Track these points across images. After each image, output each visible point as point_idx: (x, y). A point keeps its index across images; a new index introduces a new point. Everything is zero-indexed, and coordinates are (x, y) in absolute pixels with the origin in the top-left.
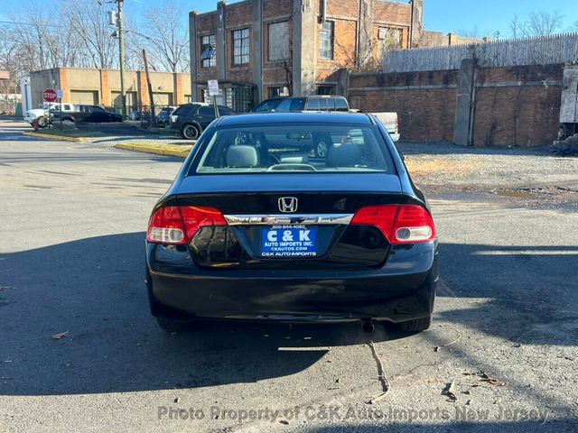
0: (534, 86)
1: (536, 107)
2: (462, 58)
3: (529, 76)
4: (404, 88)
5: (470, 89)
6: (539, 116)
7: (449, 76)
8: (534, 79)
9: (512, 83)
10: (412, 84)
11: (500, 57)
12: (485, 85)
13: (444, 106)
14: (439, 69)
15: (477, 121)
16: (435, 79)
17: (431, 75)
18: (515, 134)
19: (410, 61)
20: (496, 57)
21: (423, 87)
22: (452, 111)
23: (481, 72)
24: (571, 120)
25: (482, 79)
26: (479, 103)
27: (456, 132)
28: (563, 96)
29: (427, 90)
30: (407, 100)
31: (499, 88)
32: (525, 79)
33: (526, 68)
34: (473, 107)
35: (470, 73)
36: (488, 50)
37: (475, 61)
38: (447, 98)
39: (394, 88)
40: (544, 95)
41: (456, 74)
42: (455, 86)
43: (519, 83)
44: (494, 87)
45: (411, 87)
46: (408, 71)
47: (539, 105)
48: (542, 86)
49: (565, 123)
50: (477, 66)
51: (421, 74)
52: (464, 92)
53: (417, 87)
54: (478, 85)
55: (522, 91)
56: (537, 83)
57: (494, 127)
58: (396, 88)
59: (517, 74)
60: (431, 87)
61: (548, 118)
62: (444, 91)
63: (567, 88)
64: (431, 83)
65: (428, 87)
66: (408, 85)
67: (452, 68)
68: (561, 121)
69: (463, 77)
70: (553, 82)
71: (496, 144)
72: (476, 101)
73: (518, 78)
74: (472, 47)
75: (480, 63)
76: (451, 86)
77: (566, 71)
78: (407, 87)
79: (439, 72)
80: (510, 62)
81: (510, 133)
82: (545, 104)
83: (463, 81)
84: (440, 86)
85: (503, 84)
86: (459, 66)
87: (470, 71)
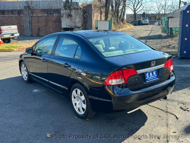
1: (52, 23)
2: (24, 6)
3: (49, 13)
4: (2, 16)
5: (28, 16)
6: (54, 26)
7: (20, 12)
8: (51, 13)
9: (44, 15)
10: (5, 14)
11: (38, 6)
12: (34, 15)
13: (19, 22)
14: (15, 9)
15: (33, 28)
16: (14, 13)
17: (12, 11)
18: (47, 32)
19: (3, 6)
20: (36, 6)
21: (10, 15)
22: (23, 24)
23: (32, 11)
24: (65, 27)
25: (32, 13)
26: (32, 21)
27: (25, 32)
28: (62, 19)
29: (12, 17)
30: (3, 20)
31: (39, 16)
32: (47, 13)
33: (47, 10)
34: (30, 23)
35: (28, 11)
36: (33, 3)
37: (29, 7)
38: (20, 20)
40: (55, 19)
41: (22, 11)
42: (23, 15)
43: (46, 15)
44: (37, 16)
45: (4, 15)
46: (2, 9)
47: (53, 22)
48: (53, 16)
49: (64, 28)
50: (30, 9)
51: (8, 11)
52: (26, 18)
53: (7, 15)
54: (31, 15)
55: (47, 17)
56: (52, 15)
57: (39, 30)
59: (45, 12)
60: (13, 15)
61: (57, 26)
62: (18, 17)
63: (63, 17)
64: (13, 14)
67: (20, 9)
68: (62, 27)
69: (26, 12)
70: (57, 15)
71: (40, 35)
72: (31, 21)
73: (45, 13)
74: (27, 2)
75: (31, 7)
76: (21, 15)
77: (62, 11)
78: (3, 15)
79: (15, 10)
80: (41, 8)
81: (45, 31)
82: (55, 22)
83: (26, 14)
84: (17, 15)
85: (40, 15)
86: (23, 8)
87: (28, 10)
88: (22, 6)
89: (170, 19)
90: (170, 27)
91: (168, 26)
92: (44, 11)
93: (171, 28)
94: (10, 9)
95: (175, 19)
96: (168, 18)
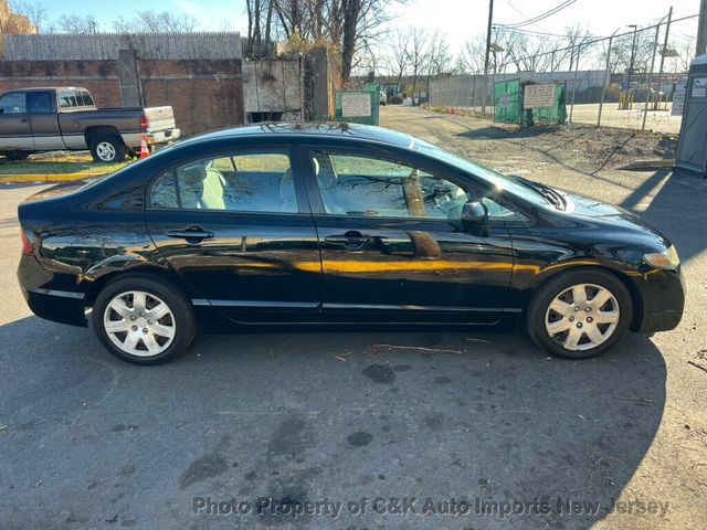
0: (206, 79)
1: (211, 99)
2: (118, 49)
3: (200, 70)
4: (45, 79)
5: (135, 80)
6: (215, 107)
7: (105, 67)
8: (206, 73)
9: (184, 76)
10: (56, 74)
11: (163, 50)
12: (151, 78)
13: (105, 99)
14: (89, 58)
16: (87, 70)
17: (80, 65)
19: (47, 49)
20: (158, 49)
21: (72, 78)
23: (145, 65)
24: (256, 110)
25: (147, 71)
26: (148, 96)
28: (244, 88)
31: (168, 81)
32: (195, 72)
33: (194, 63)
34: (143, 100)
35: (133, 65)
36: (146, 41)
37: (135, 52)
38: (108, 90)
39: (29, 78)
40: (217, 88)
41: (115, 65)
42: (116, 77)
43: (190, 77)
44: (162, 80)
45: (54, 78)
46: (45, 59)
47: (214, 97)
48: (213, 80)
49: (251, 113)
50: (138, 58)
51: (67, 65)
52: (127, 84)
54: (144, 77)
55: (196, 84)
56: (208, 77)
58: (32, 78)
59: (187, 67)
60: (84, 78)
61: (224, 109)
62: (102, 82)
64: (82, 74)
65: (80, 78)
66: (51, 75)
67: (106, 58)
68: (246, 111)
69: (124, 69)
70: (224, 76)
72: (144, 94)
73: (187, 71)
75: (141, 54)
76: (110, 77)
77: (244, 66)
78: (49, 78)
79: (91, 62)
80: (175, 56)
81: (189, 123)
82: (219, 96)
83: (126, 73)
84: (96, 77)
85: (173, 77)
86: (116, 56)
87: (132, 62)
88: (110, 48)
89: (527, 87)
90: (526, 107)
91: (523, 105)
92: (183, 64)
93: (530, 111)
94: (72, 58)
95: (539, 87)
96: (523, 85)
